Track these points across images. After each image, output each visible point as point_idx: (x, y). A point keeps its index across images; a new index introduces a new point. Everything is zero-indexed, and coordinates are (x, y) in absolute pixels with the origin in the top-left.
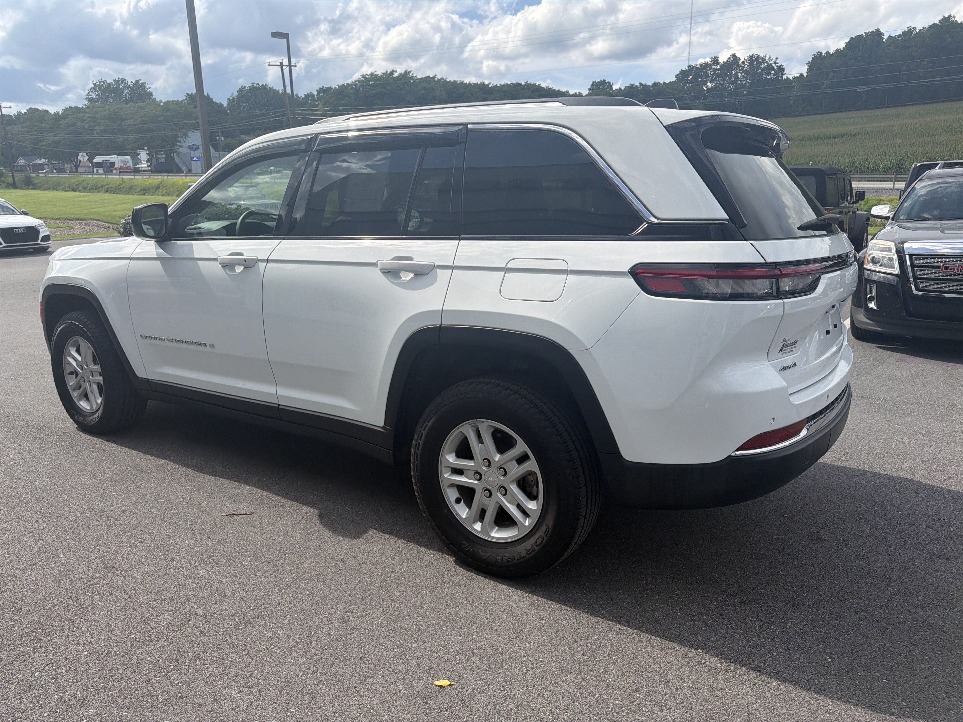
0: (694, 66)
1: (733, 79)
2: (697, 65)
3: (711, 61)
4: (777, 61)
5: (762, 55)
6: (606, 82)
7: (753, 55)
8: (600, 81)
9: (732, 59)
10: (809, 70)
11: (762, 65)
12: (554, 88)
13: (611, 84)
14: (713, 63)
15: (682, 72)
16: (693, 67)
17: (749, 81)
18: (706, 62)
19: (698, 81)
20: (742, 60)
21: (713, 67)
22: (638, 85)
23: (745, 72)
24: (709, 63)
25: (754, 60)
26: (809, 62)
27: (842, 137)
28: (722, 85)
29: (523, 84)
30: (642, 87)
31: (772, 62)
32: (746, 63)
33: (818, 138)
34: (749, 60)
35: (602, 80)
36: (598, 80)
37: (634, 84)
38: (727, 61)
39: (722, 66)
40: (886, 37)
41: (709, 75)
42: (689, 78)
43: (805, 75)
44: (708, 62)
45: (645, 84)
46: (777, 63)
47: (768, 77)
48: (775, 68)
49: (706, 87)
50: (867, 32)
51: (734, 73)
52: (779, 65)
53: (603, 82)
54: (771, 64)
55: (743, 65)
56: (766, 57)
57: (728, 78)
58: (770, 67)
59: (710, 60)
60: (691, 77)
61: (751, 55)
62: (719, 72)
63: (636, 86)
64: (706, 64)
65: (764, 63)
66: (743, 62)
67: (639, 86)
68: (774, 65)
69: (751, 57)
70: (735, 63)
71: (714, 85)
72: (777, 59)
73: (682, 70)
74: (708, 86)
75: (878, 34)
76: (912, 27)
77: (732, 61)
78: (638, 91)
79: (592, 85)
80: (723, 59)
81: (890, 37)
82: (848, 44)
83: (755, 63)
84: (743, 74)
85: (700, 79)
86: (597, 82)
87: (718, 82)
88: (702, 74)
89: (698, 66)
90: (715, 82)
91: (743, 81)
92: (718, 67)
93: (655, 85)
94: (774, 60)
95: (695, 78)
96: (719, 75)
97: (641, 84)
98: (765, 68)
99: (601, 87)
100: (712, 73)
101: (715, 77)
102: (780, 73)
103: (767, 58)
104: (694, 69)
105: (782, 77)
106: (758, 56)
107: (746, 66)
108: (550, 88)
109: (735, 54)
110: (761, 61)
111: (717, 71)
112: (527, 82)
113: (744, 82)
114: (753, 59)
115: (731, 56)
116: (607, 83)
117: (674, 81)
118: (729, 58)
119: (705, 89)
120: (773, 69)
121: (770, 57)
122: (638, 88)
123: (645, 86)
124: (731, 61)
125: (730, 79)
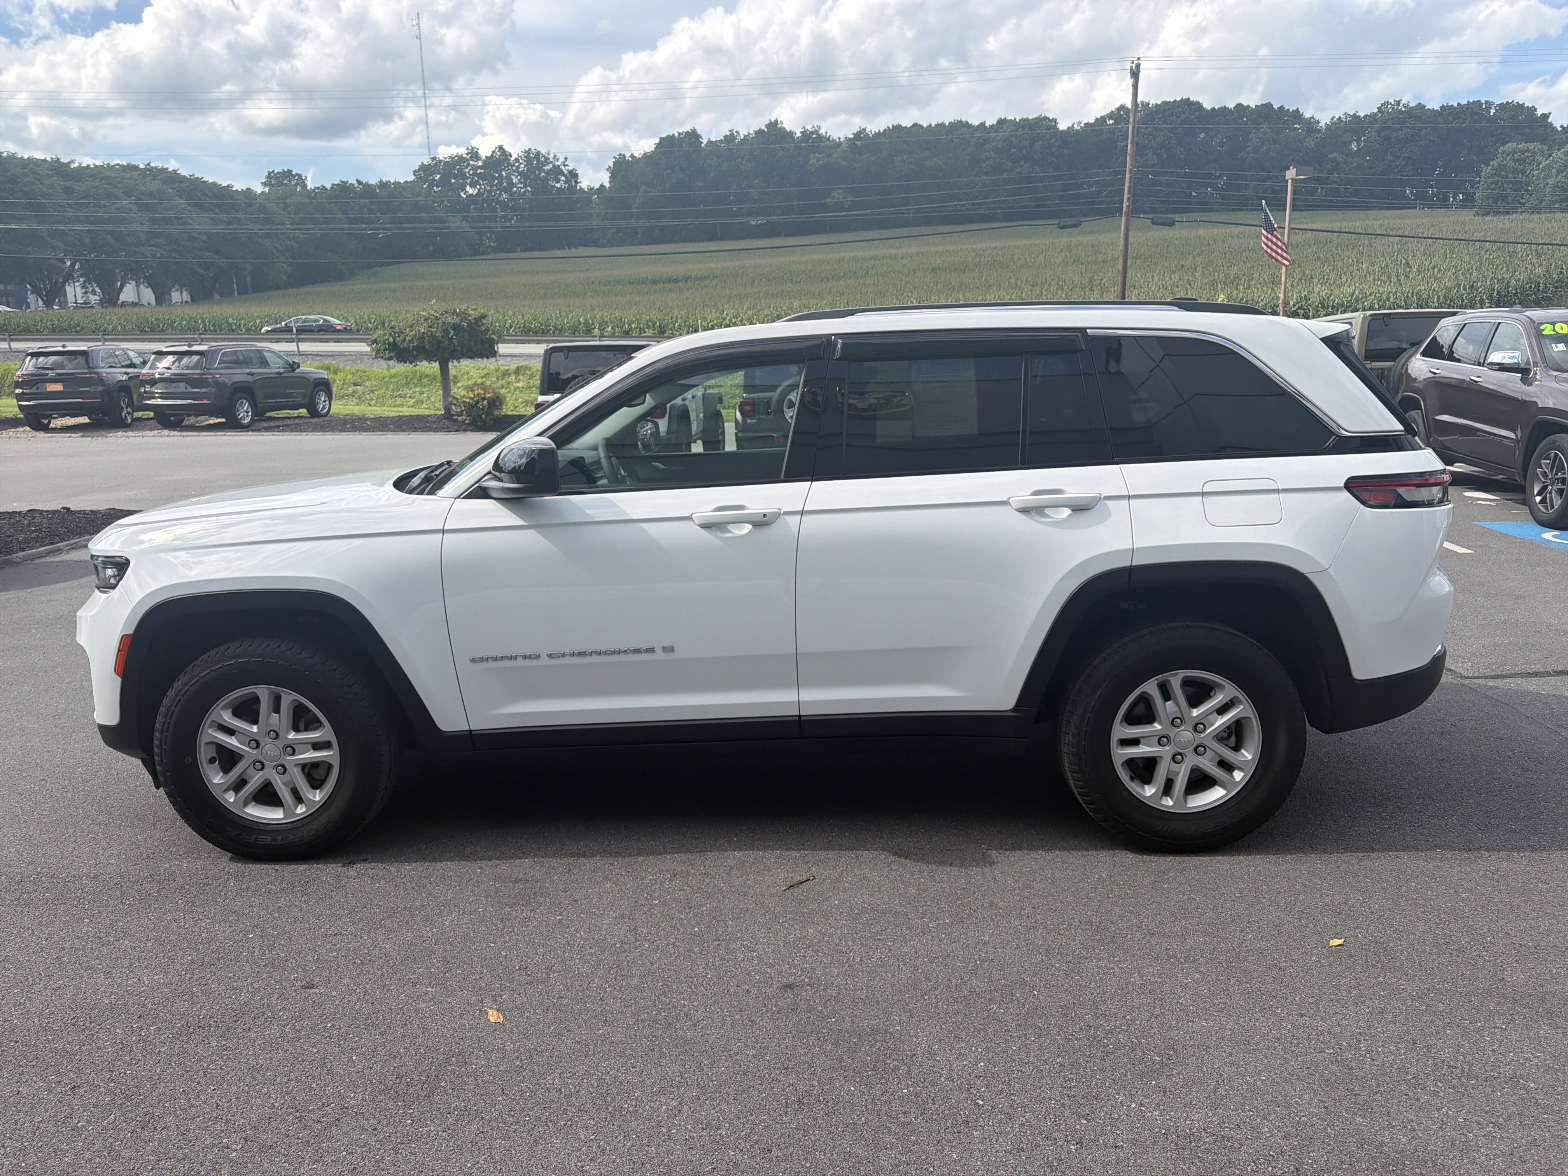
0: (441, 159)
1: (505, 184)
2: (446, 158)
3: (467, 154)
4: (566, 163)
5: (543, 151)
6: (294, 173)
7: (530, 149)
8: (281, 171)
9: (499, 154)
10: (612, 179)
11: (545, 166)
12: (205, 179)
13: (303, 178)
14: (470, 157)
15: (423, 168)
16: (440, 161)
17: (529, 189)
18: (460, 154)
19: (451, 184)
20: (514, 156)
21: (471, 162)
22: (355, 182)
23: (520, 174)
24: (465, 156)
25: (534, 159)
26: (610, 167)
27: (686, 282)
28: (490, 192)
29: (142, 166)
30: (361, 187)
31: (559, 163)
32: (521, 161)
33: (654, 282)
34: (525, 157)
35: (286, 170)
36: (278, 170)
37: (347, 182)
38: (492, 155)
39: (484, 162)
40: (705, 141)
41: (468, 175)
42: (436, 178)
43: (607, 185)
44: (462, 155)
45: (367, 182)
46: (568, 165)
47: (556, 185)
48: (566, 172)
49: (465, 194)
50: (681, 132)
51: (504, 175)
52: (570, 168)
53: (288, 174)
54: (559, 166)
55: (517, 164)
56: (549, 154)
57: (496, 181)
58: (557, 171)
59: (466, 152)
60: (439, 176)
61: (527, 149)
62: (483, 171)
63: (352, 184)
64: (461, 158)
65: (548, 164)
66: (517, 160)
67: (356, 185)
68: (563, 168)
69: (528, 152)
70: (505, 160)
71: (477, 190)
72: (566, 159)
73: (422, 163)
74: (468, 192)
75: (693, 135)
76: (735, 130)
77: (500, 156)
78: (355, 193)
79: (267, 177)
80: (485, 152)
81: (710, 142)
82: (658, 146)
83: (535, 162)
84: (519, 177)
85: (453, 181)
86: (276, 172)
87: (483, 187)
88: (456, 172)
89: (447, 160)
90: (478, 187)
91: (521, 188)
92: (480, 163)
93: (383, 185)
94: (562, 160)
95: (446, 177)
96: (482, 177)
97: (358, 182)
98: (549, 171)
99: (285, 182)
100: (471, 172)
101: (476, 179)
102: (573, 181)
103: (551, 157)
104: (442, 164)
105: (576, 187)
106: (538, 153)
107: (522, 166)
108: (197, 178)
109: (502, 146)
110: (543, 159)
111: (479, 171)
112: (148, 164)
113: (523, 190)
114: (531, 155)
115: (496, 148)
116: (294, 176)
117: (412, 180)
118: (494, 152)
119: (464, 196)
120: (562, 173)
121: (555, 156)
122: (356, 188)
123: (367, 185)
124: (497, 156)
125: (501, 183)
